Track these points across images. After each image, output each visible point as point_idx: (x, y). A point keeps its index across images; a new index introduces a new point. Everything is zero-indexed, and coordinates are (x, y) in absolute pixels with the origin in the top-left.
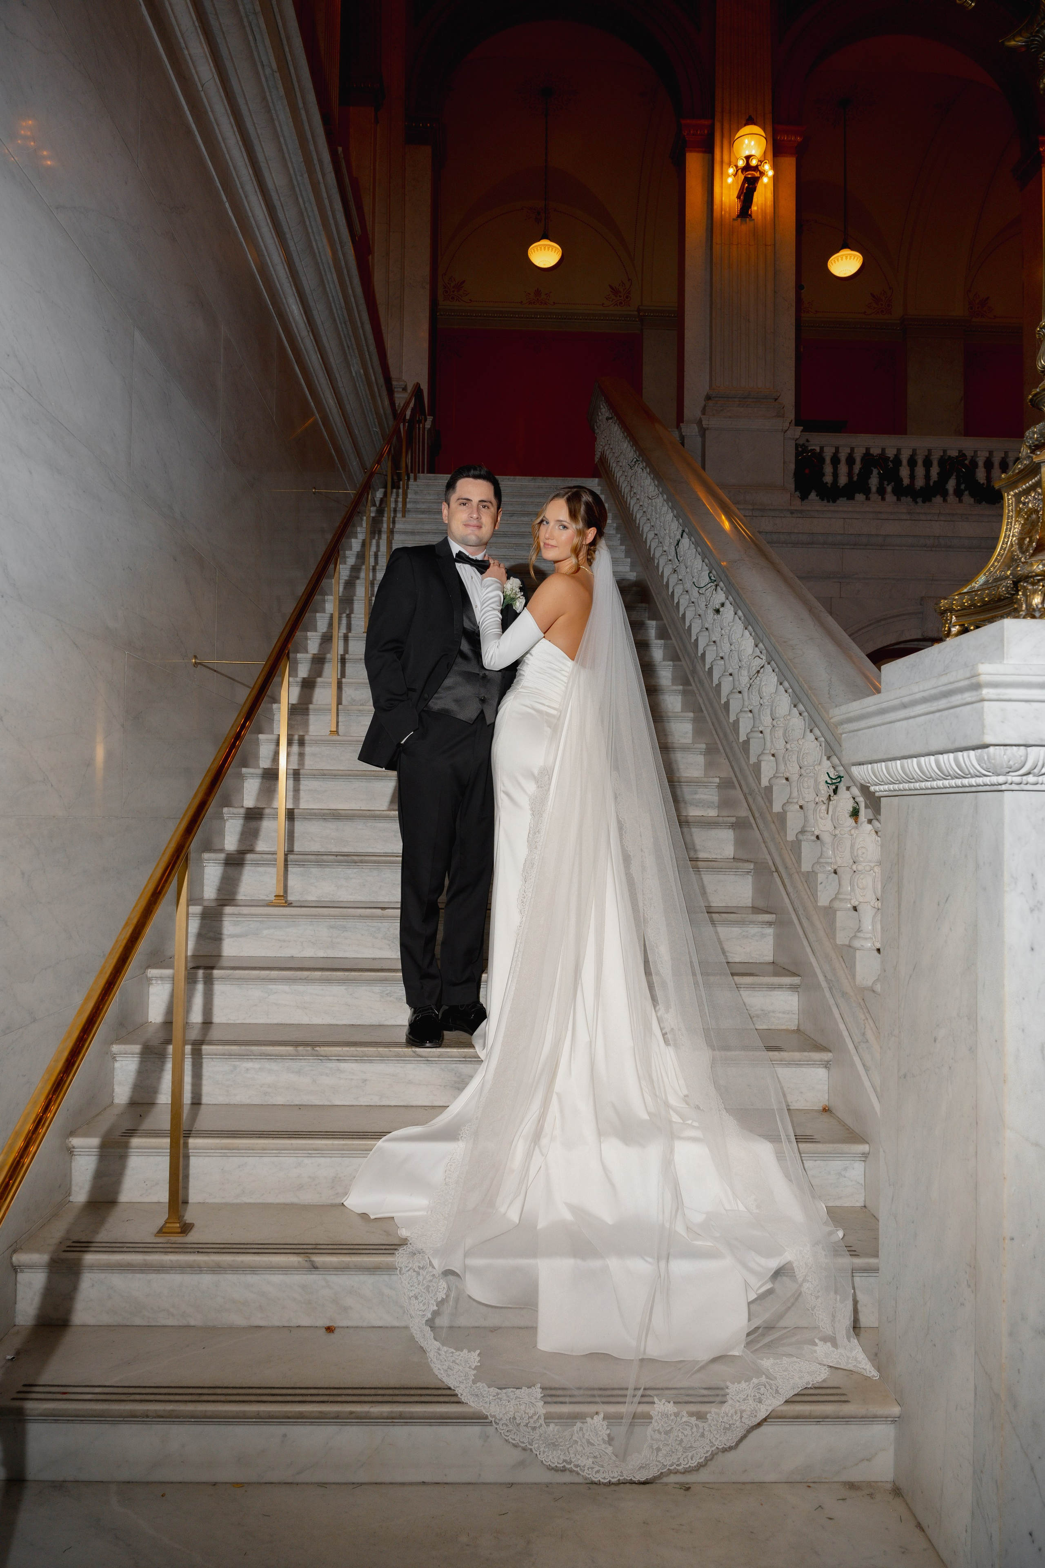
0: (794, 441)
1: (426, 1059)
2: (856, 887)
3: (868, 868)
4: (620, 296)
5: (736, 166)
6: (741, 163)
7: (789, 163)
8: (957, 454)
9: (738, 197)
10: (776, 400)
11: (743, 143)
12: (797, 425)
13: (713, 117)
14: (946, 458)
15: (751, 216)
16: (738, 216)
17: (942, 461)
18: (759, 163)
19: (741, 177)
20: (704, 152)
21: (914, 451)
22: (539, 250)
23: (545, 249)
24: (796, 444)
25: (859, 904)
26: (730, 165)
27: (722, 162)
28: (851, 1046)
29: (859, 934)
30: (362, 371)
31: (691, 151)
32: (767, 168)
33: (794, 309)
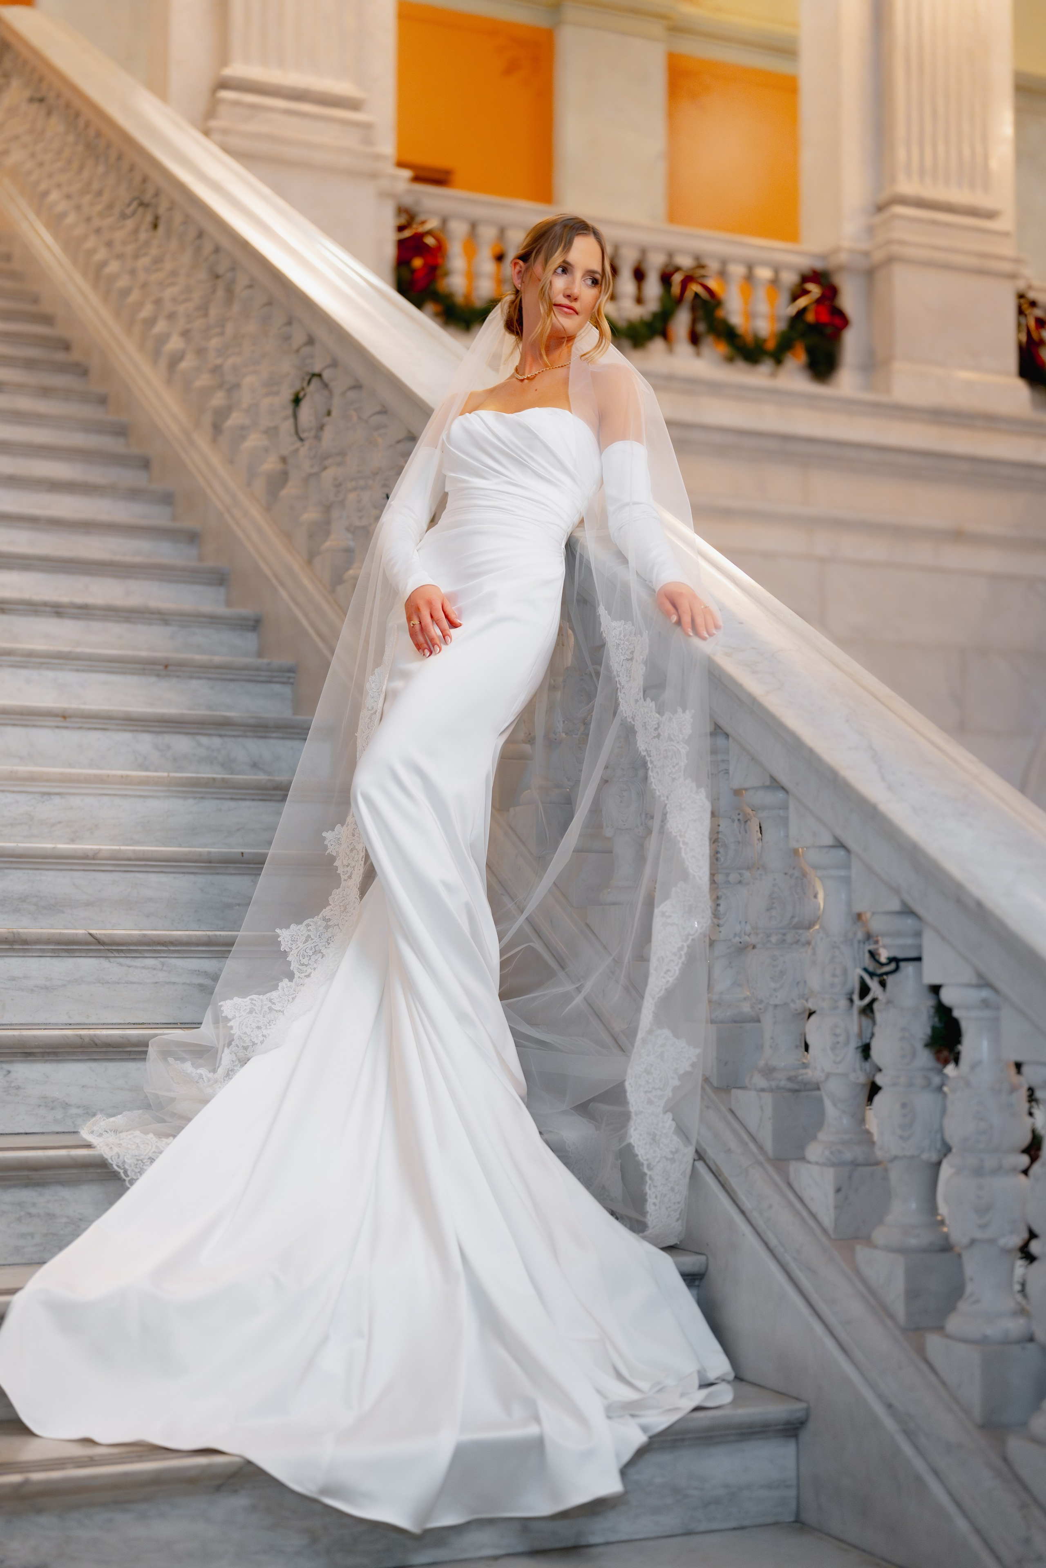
0: (394, 199)
12: (399, 166)
24: (397, 205)
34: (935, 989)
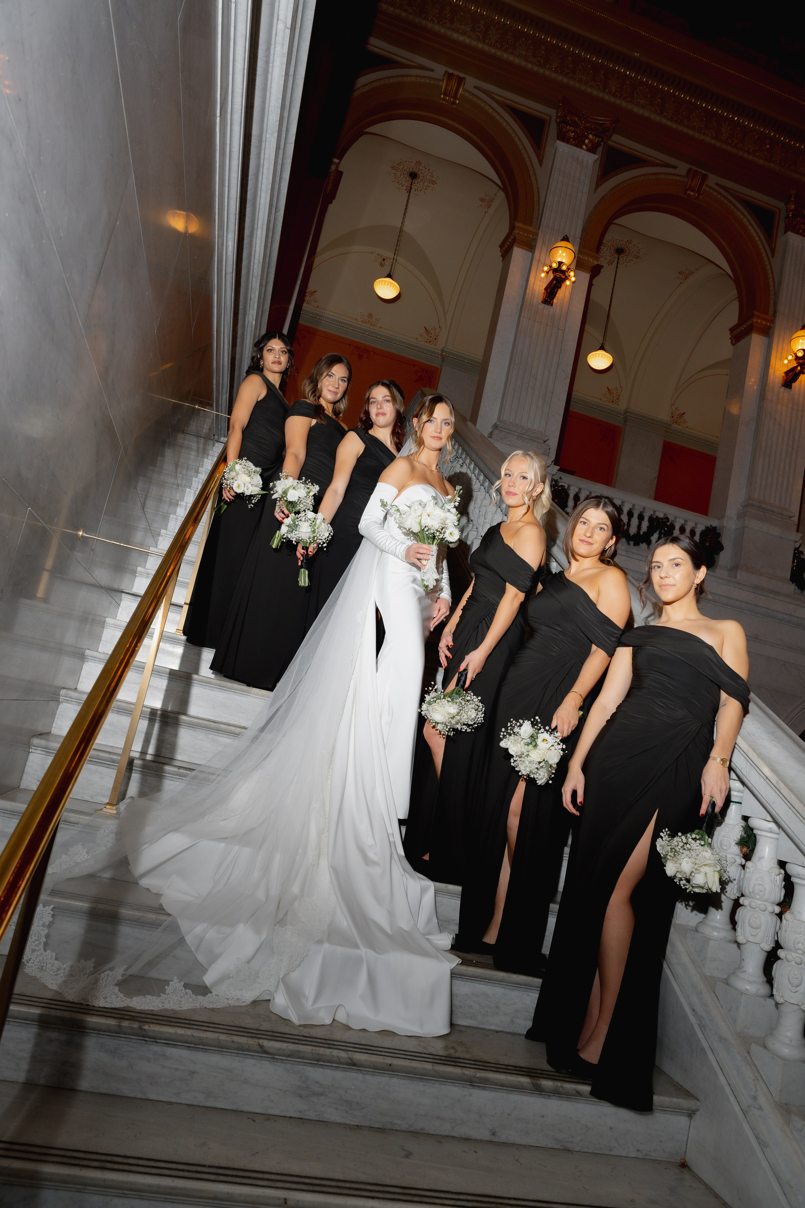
0: (551, 476)
1: (272, 1056)
2: (747, 924)
3: (763, 907)
4: (431, 337)
5: (551, 267)
6: (555, 265)
7: (586, 277)
8: (663, 517)
9: (546, 289)
10: (545, 442)
11: (558, 252)
12: (555, 464)
13: (539, 228)
14: (655, 517)
15: (552, 305)
16: (542, 302)
17: (651, 519)
18: (567, 270)
19: (551, 276)
20: (527, 250)
21: (634, 505)
22: (383, 284)
23: (388, 284)
24: (552, 478)
25: (746, 943)
26: (545, 265)
27: (539, 261)
28: (737, 1109)
29: (742, 975)
30: (254, 323)
31: (518, 247)
32: (572, 274)
33: (569, 380)
34: (746, 818)
